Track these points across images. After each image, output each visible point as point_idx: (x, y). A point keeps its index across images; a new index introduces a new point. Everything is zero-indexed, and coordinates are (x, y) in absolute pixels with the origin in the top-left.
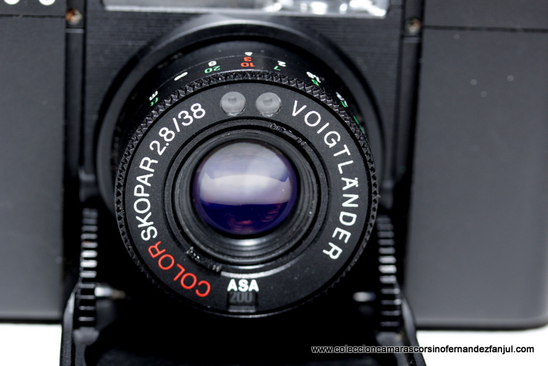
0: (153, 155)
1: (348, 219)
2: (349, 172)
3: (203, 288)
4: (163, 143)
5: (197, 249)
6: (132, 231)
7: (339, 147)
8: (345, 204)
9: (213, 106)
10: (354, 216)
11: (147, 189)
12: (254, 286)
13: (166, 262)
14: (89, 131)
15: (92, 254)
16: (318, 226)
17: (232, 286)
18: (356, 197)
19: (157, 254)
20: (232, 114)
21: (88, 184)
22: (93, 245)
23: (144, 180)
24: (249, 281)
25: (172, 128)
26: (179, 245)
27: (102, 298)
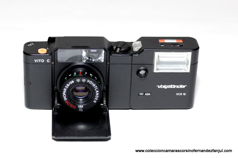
0: (66, 88)
1: (97, 97)
2: (97, 90)
3: (74, 107)
4: (67, 86)
5: (73, 102)
6: (63, 99)
7: (95, 86)
8: (96, 95)
9: (75, 81)
10: (98, 96)
11: (65, 93)
12: (82, 107)
13: (68, 104)
14: (56, 80)
15: (57, 100)
16: (92, 98)
17: (79, 107)
18: (98, 93)
19: (67, 102)
20: (78, 82)
21: (56, 88)
22: (57, 99)
23: (64, 92)
24: (82, 106)
25: (69, 84)
26: (70, 101)
27: (58, 106)
